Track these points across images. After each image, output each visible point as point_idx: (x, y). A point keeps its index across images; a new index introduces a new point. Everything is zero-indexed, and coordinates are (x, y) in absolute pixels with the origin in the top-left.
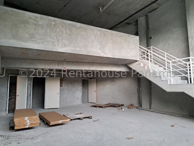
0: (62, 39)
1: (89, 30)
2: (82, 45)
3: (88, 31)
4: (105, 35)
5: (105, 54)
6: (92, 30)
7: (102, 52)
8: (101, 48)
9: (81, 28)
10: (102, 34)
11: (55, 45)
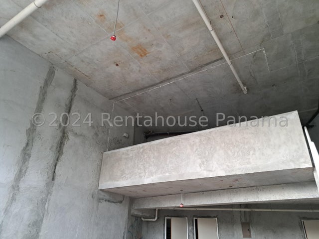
0: (149, 166)
1: (182, 142)
2: (173, 167)
3: (180, 143)
4: (209, 139)
5: (211, 171)
6: (187, 139)
7: (204, 170)
8: (203, 163)
9: (170, 143)
10: (202, 140)
11: (141, 177)
